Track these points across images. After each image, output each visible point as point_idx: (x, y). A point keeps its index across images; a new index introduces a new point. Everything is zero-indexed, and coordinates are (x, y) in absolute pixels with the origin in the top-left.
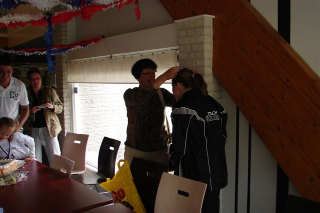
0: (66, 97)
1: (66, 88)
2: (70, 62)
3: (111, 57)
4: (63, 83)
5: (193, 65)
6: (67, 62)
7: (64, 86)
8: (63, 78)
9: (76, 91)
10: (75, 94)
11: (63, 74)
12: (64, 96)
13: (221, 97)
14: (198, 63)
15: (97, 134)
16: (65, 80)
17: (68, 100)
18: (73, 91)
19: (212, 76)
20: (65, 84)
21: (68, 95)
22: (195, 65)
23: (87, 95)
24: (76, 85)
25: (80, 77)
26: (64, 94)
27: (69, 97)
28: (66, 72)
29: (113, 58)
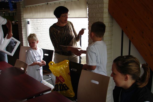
0: (24, 26)
1: (23, 22)
2: (25, 7)
3: (48, 3)
4: (22, 19)
5: (97, 7)
6: (23, 7)
7: (22, 20)
8: (21, 16)
9: (28, 23)
10: (28, 24)
11: (21, 14)
12: (22, 26)
13: (112, 26)
14: (100, 5)
15: (40, 46)
16: (22, 17)
17: (24, 28)
18: (27, 23)
19: (108, 14)
20: (23, 19)
21: (25, 25)
22: (98, 7)
23: (34, 25)
24: (29, 20)
25: (31, 15)
26: (22, 25)
27: (25, 26)
28: (23, 13)
29: (49, 4)
